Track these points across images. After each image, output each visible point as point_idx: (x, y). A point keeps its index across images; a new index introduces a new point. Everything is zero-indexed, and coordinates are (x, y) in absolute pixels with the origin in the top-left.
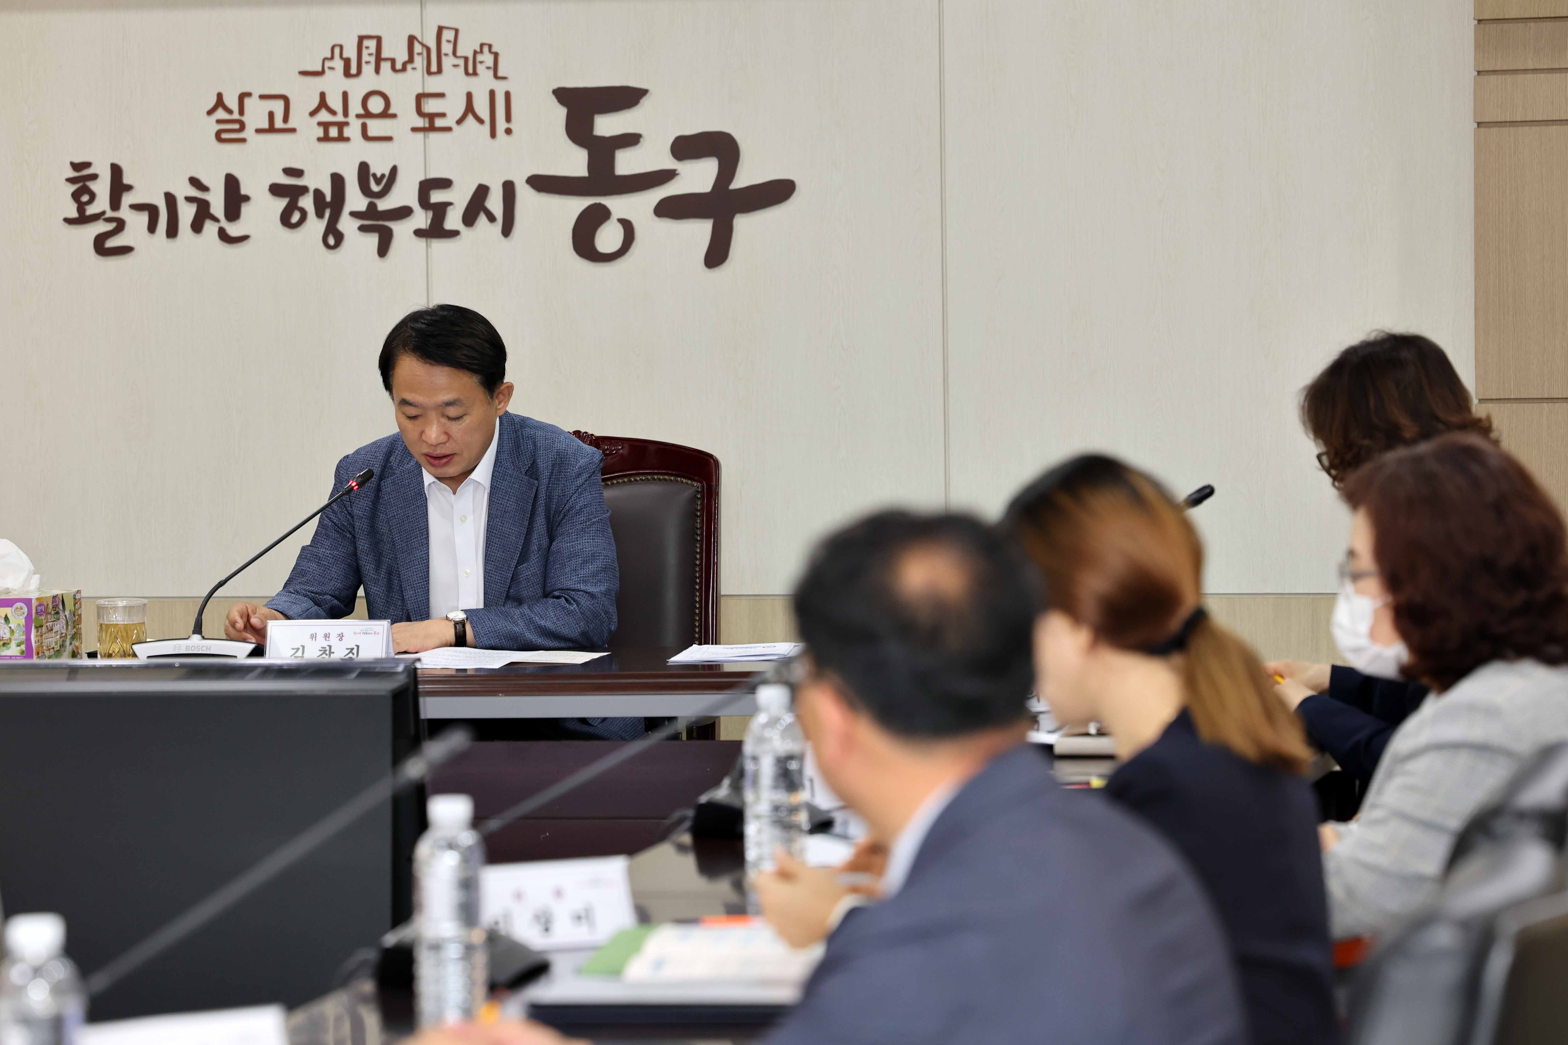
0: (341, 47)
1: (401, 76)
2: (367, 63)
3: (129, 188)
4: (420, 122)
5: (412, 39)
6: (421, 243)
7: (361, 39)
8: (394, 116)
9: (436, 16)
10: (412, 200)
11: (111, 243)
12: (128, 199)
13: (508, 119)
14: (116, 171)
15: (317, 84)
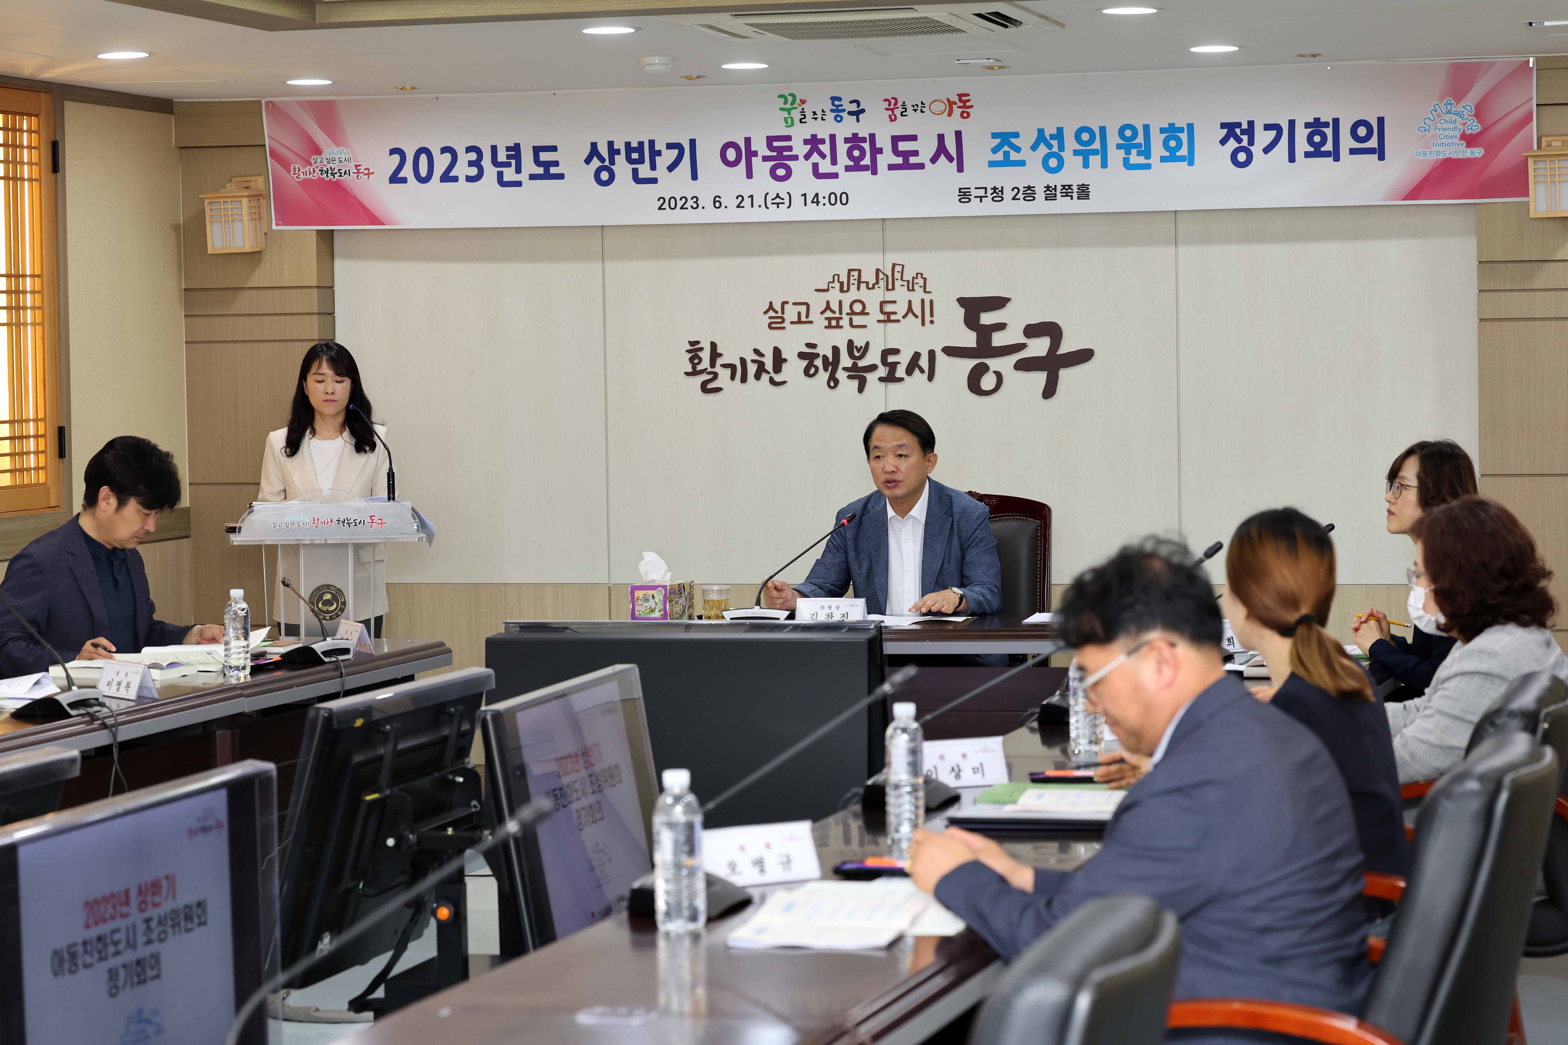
0: (838, 275)
1: (871, 291)
2: (852, 284)
3: (720, 355)
4: (882, 317)
5: (878, 271)
6: (883, 385)
7: (850, 271)
8: (868, 314)
9: (893, 258)
10: (877, 360)
11: (710, 386)
12: (720, 361)
13: (932, 315)
14: (713, 345)
15: (825, 296)
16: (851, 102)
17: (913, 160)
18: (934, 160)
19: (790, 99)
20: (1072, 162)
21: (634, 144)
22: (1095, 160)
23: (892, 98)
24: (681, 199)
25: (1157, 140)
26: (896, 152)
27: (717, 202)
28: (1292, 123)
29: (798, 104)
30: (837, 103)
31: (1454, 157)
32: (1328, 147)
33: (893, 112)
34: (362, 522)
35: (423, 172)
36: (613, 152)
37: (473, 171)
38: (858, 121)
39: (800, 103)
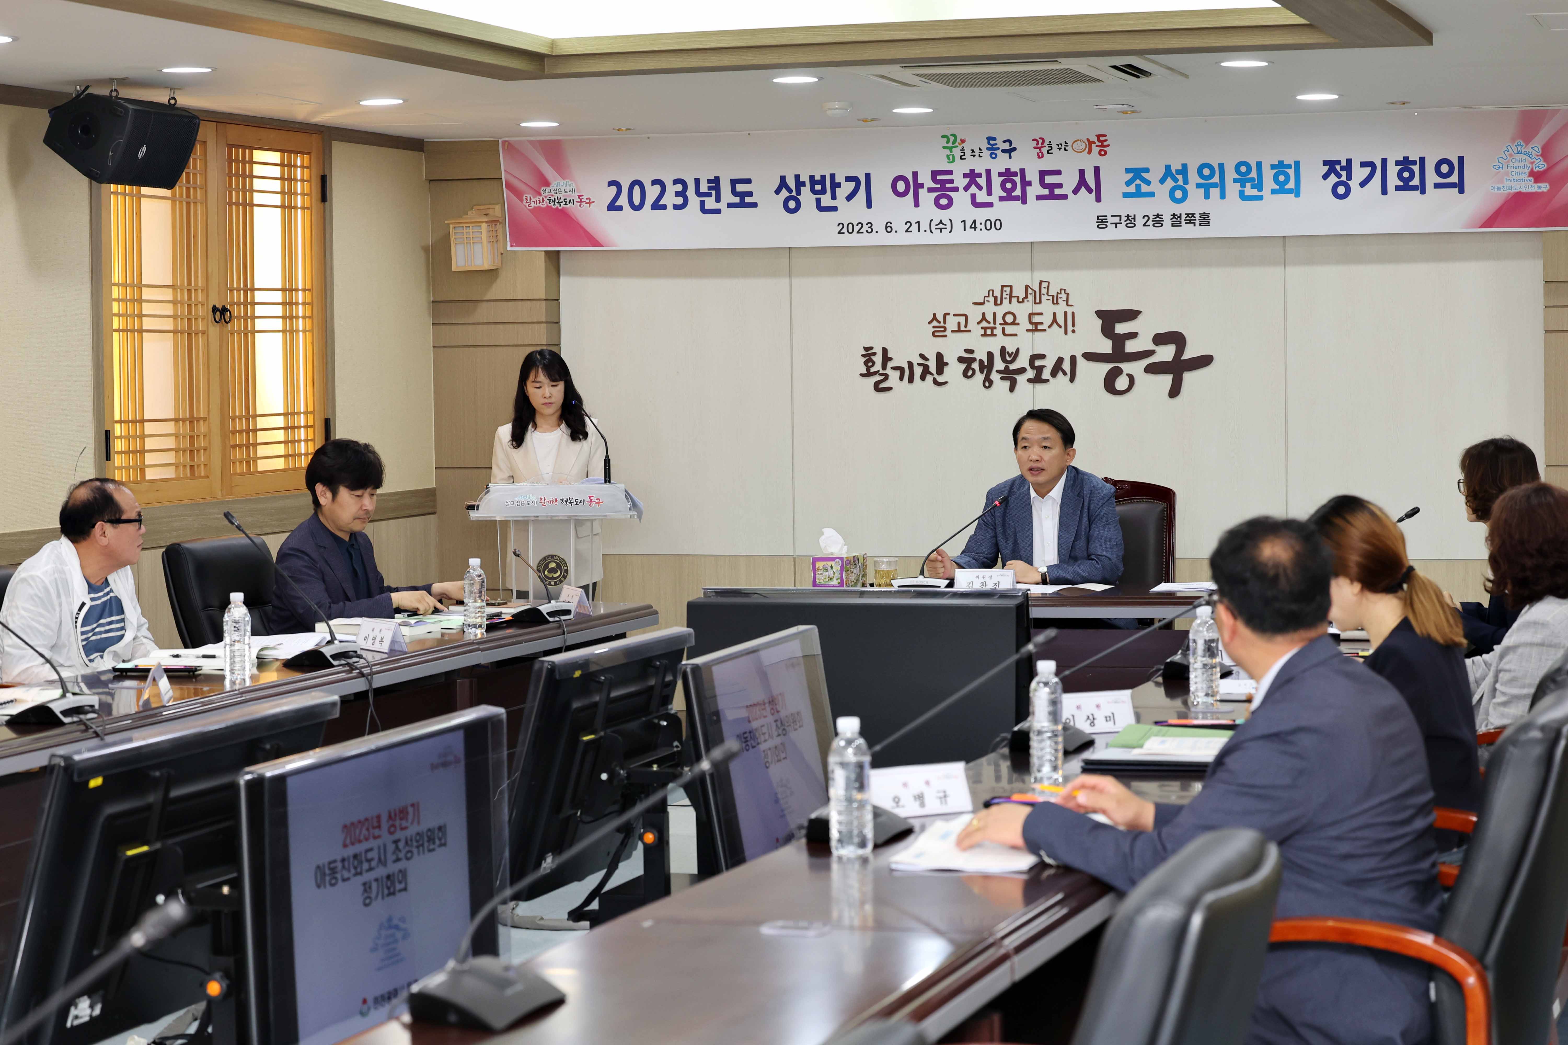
0: (993, 291)
1: (1021, 304)
2: (1005, 298)
3: (891, 359)
4: (1031, 327)
5: (1027, 287)
6: (1031, 385)
7: (1003, 287)
8: (1018, 324)
9: (1039, 275)
10: (1026, 364)
11: (882, 386)
12: (890, 364)
13: (1073, 325)
14: (885, 351)
15: (982, 309)
16: (1004, 142)
17: (1057, 191)
18: (1076, 191)
19: (952, 139)
20: (1195, 195)
21: (818, 178)
22: (1215, 192)
23: (1040, 138)
24: (857, 225)
25: (1268, 175)
26: (1043, 184)
27: (888, 227)
28: (1384, 161)
29: (959, 143)
30: (992, 142)
31: (1524, 191)
32: (1416, 181)
33: (1040, 150)
34: (582, 501)
35: (637, 201)
36: (799, 184)
37: (679, 201)
38: (1010, 157)
39: (960, 142)
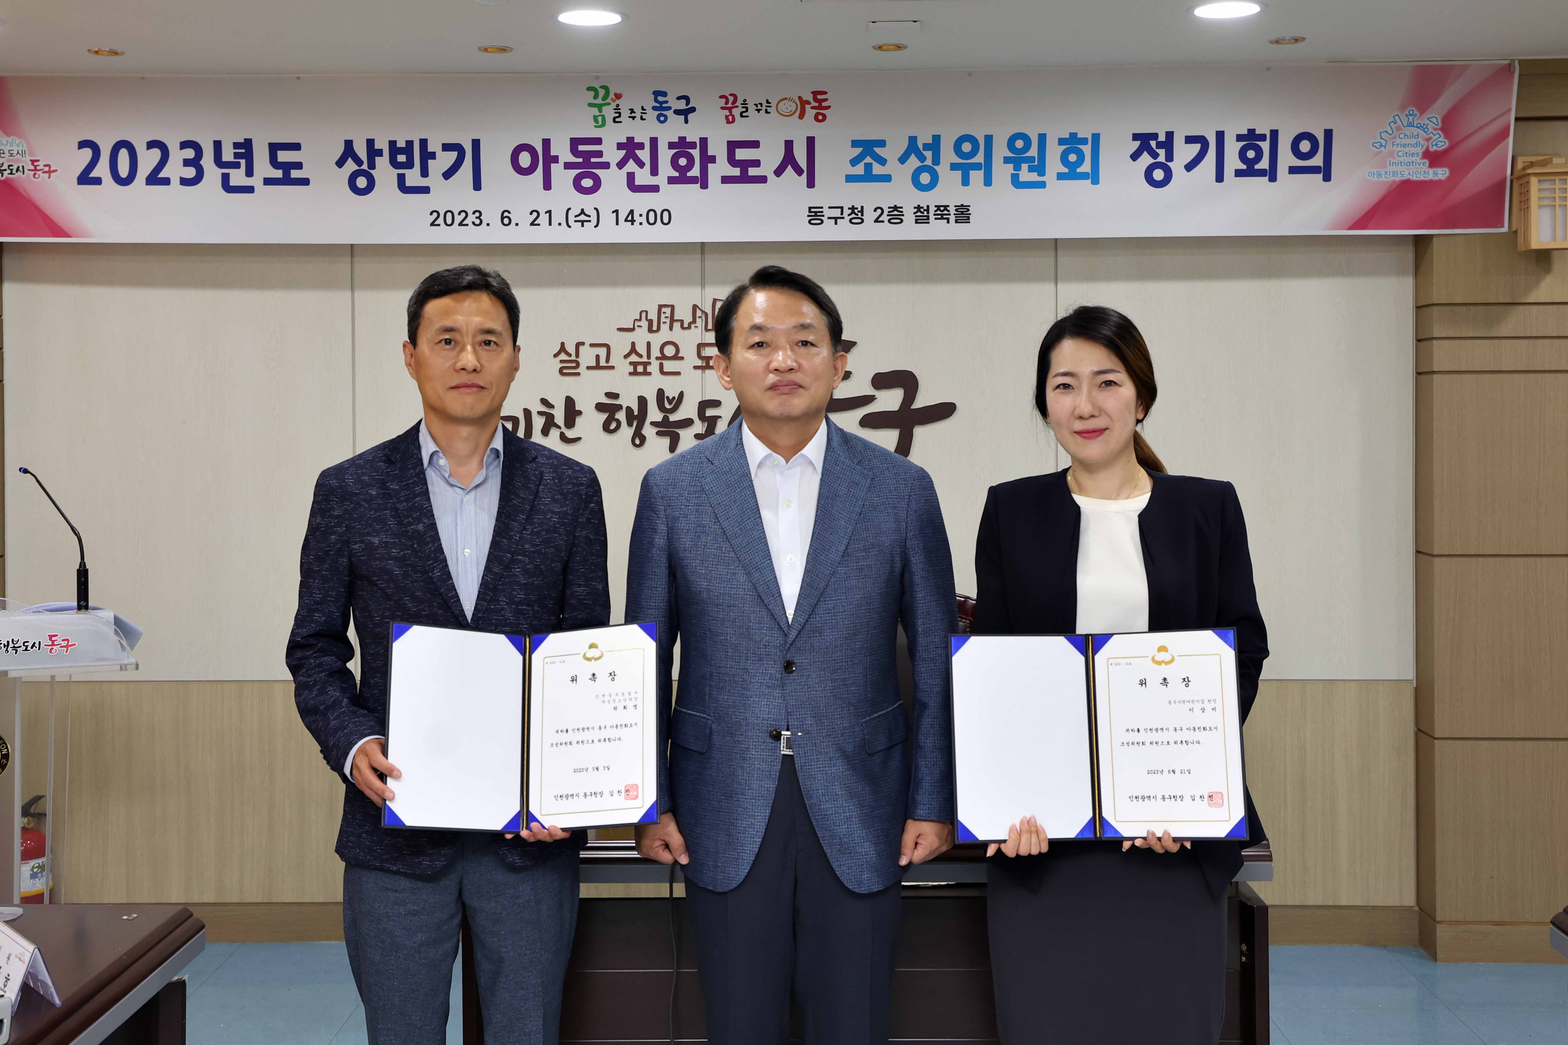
0: (647, 312)
1: (687, 331)
2: (664, 323)
4: (699, 363)
5: (695, 307)
7: (661, 307)
8: (682, 358)
9: (712, 292)
10: (693, 414)
15: (629, 337)
16: (679, 98)
17: (752, 172)
18: (779, 172)
19: (602, 92)
20: (949, 179)
21: (401, 144)
22: (977, 176)
23: (731, 95)
24: (459, 214)
25: (1054, 152)
26: (732, 161)
27: (505, 218)
28: (1220, 136)
29: (612, 99)
30: (660, 99)
31: (1414, 178)
32: (1264, 164)
33: (731, 112)
34: (37, 645)
35: (124, 171)
36: (373, 152)
37: (191, 172)
38: (686, 121)
39: (614, 97)
